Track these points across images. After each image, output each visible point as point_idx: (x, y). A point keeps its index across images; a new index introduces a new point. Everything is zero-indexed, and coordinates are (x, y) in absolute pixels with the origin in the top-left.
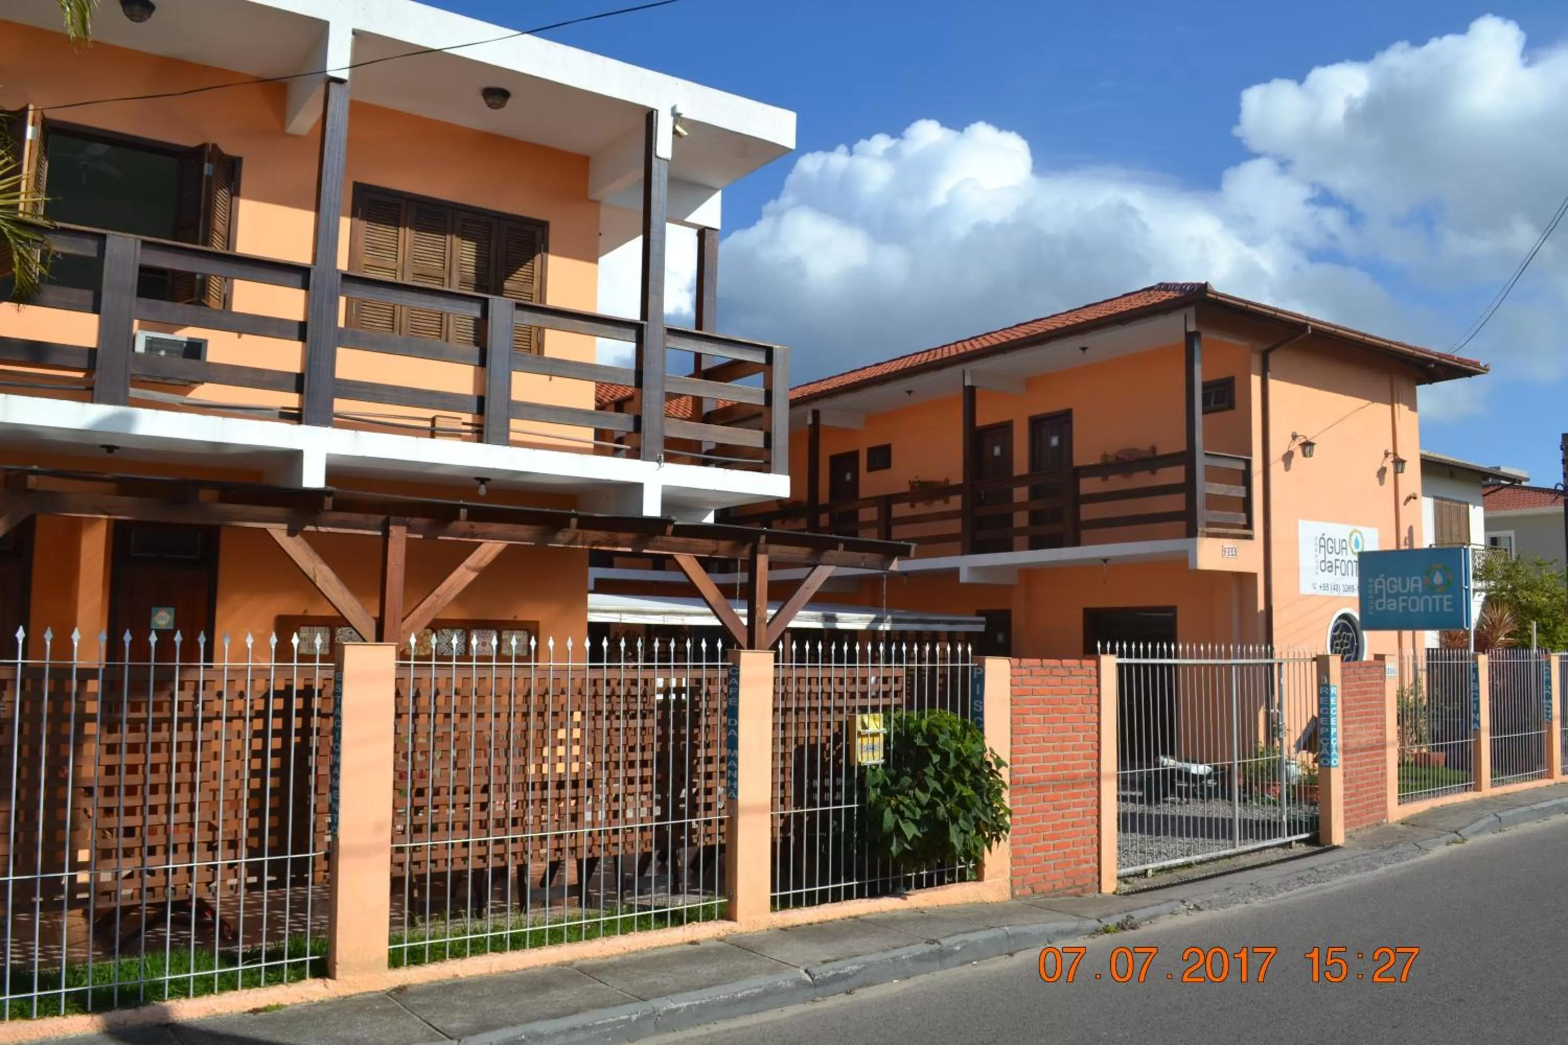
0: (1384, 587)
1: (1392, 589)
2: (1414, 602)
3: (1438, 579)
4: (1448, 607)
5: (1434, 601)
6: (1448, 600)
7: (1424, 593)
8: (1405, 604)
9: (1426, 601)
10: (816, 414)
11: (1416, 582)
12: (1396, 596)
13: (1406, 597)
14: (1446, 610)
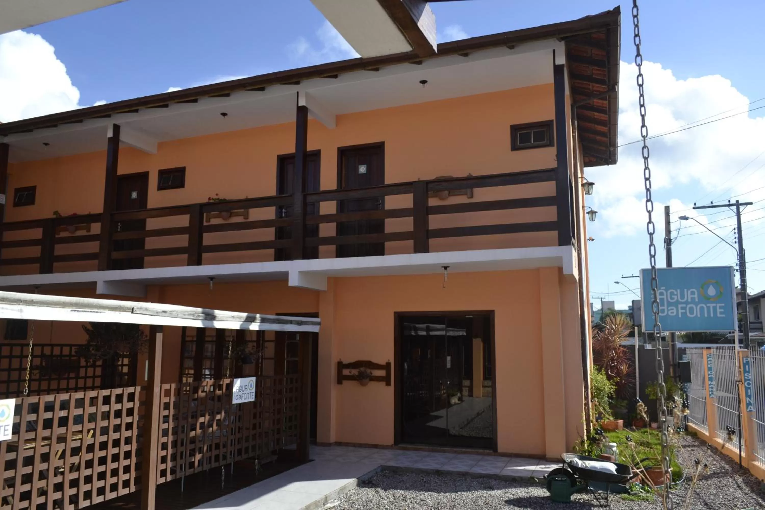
0: (665, 297)
1: (672, 298)
2: (691, 309)
3: (712, 291)
4: (721, 313)
5: (708, 308)
6: (720, 308)
7: (699, 302)
8: (684, 311)
9: (702, 309)
10: (117, 128)
11: (693, 293)
12: (676, 304)
13: (685, 305)
14: (719, 315)
